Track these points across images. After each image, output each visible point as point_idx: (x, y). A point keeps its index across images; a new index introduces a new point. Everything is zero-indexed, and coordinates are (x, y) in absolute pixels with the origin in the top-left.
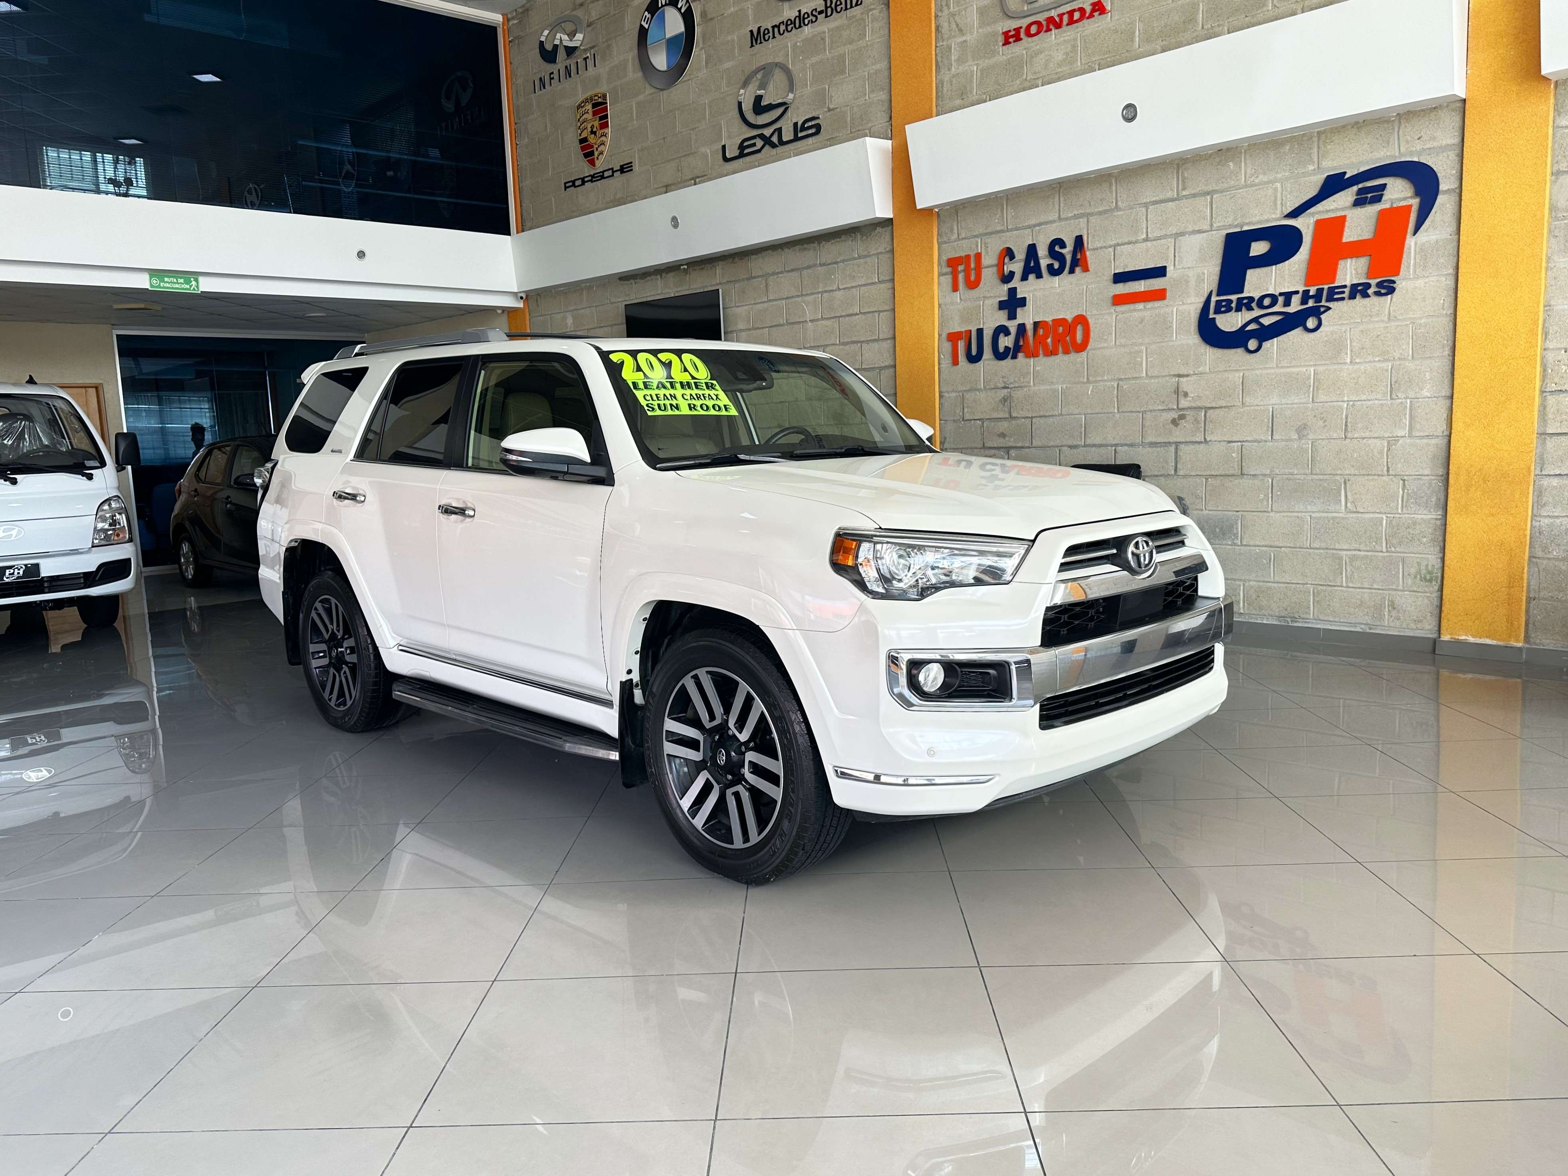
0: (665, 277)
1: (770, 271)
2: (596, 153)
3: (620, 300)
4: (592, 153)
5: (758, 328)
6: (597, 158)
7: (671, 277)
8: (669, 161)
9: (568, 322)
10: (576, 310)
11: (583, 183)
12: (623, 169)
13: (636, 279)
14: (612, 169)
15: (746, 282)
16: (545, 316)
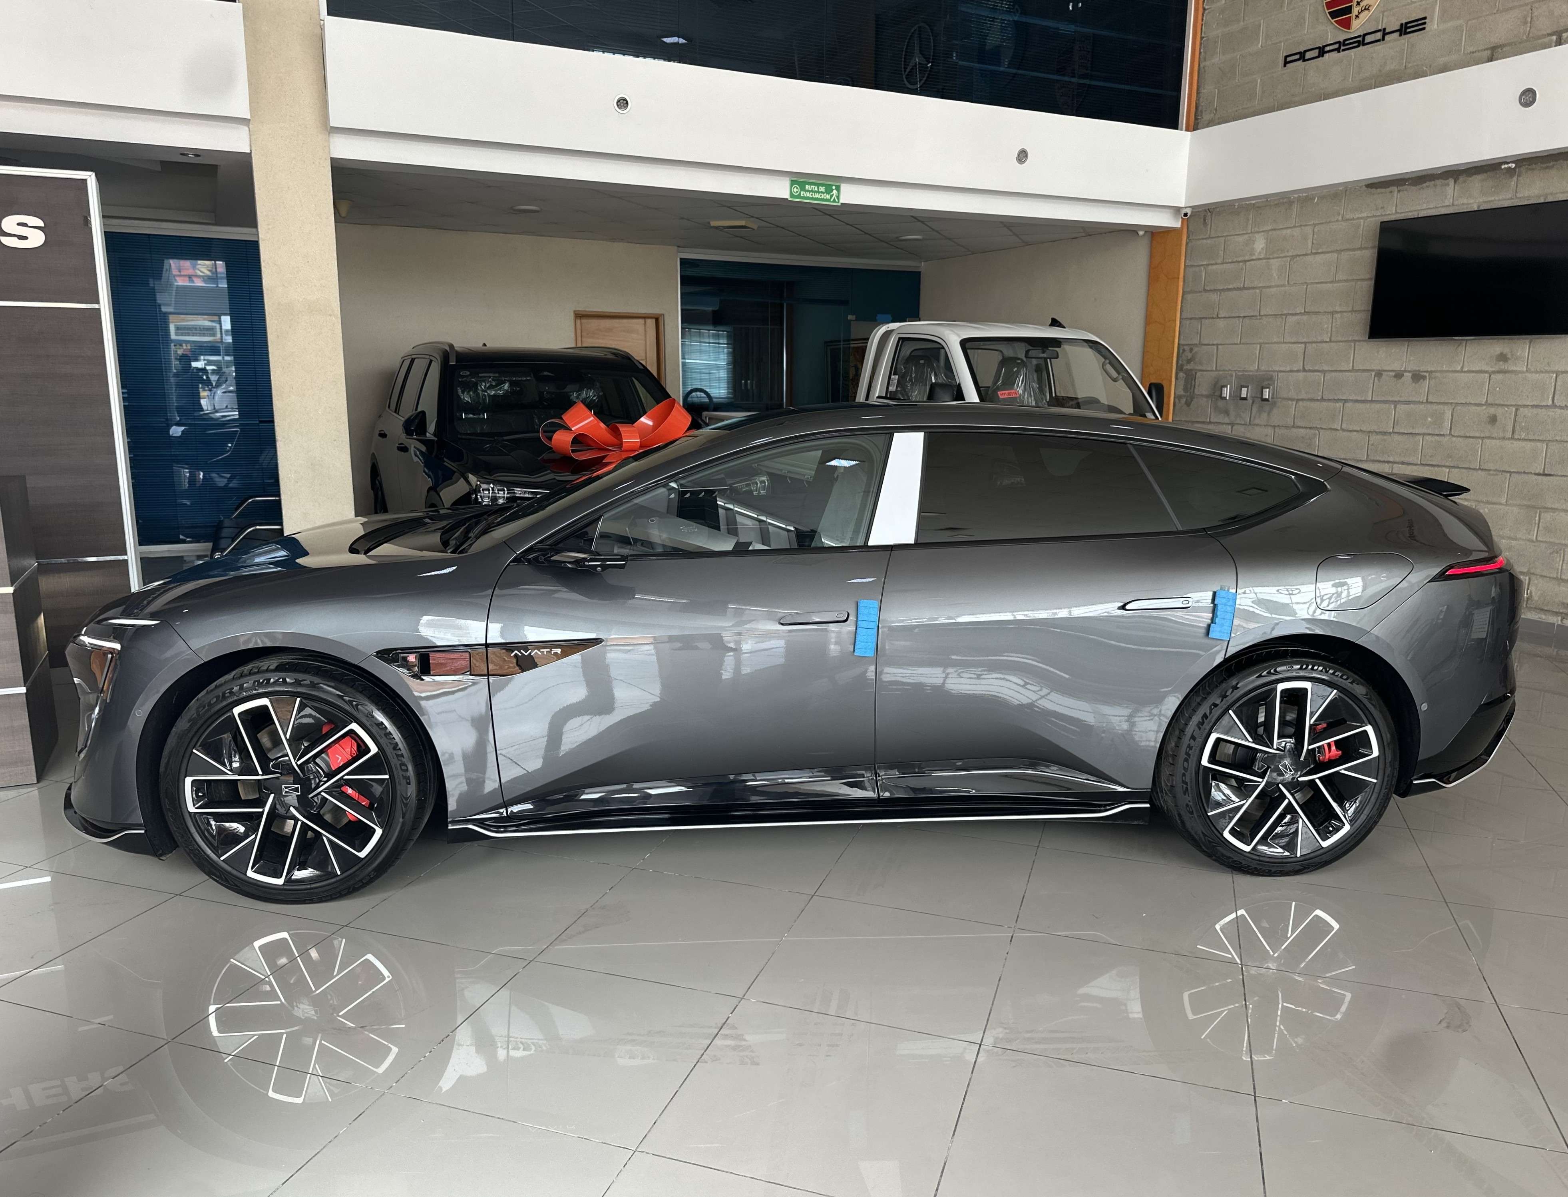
0: (1465, 182)
2: (1355, 10)
3: (1364, 215)
4: (1349, 10)
6: (1357, 16)
7: (1476, 181)
8: (1507, 10)
9: (1256, 246)
10: (1275, 230)
11: (1322, 51)
12: (1404, 29)
13: (1405, 184)
14: (1385, 29)
16: (1216, 239)
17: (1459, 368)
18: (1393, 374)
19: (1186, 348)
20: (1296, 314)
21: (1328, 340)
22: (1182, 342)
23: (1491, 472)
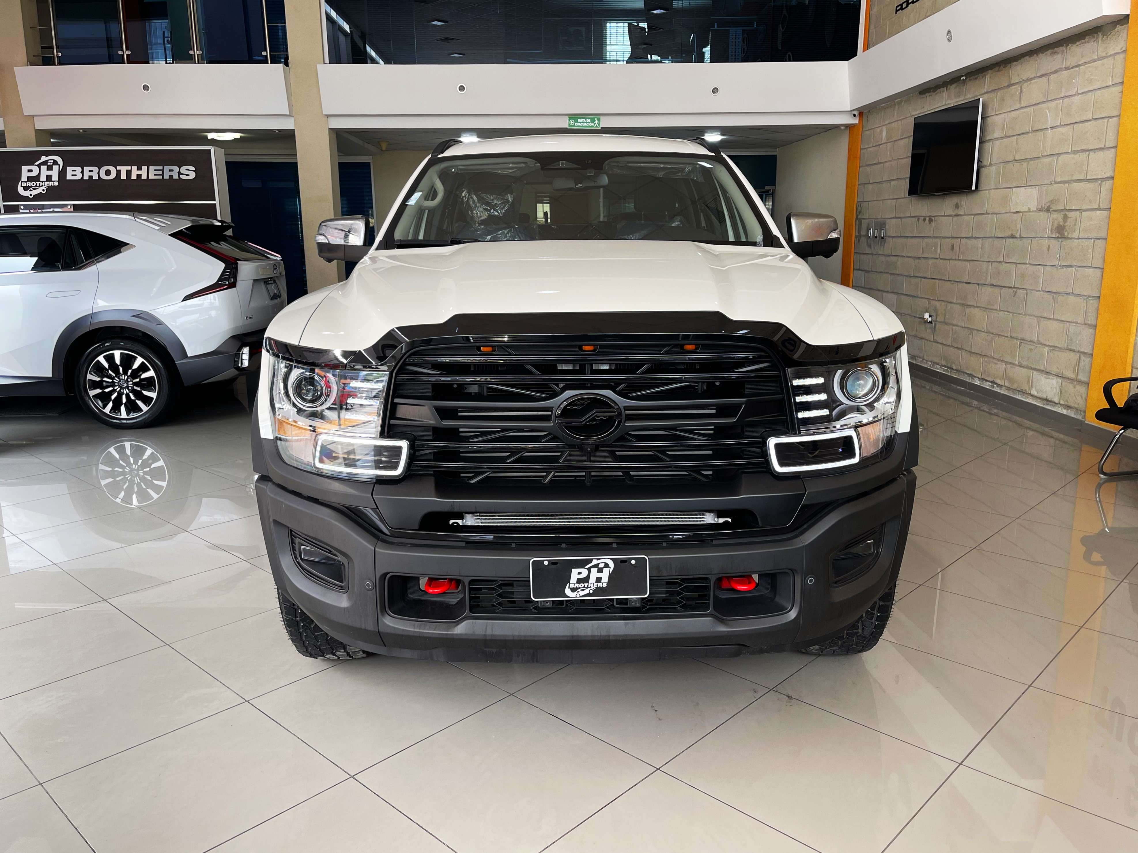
0: (949, 89)
1: (1025, 78)
5: (1009, 136)
7: (953, 88)
9: (882, 135)
10: (889, 123)
11: (908, 5)
13: (930, 92)
15: (1006, 90)
16: (870, 131)
17: (943, 214)
18: (923, 218)
19: (859, 204)
20: (894, 180)
21: (903, 197)
22: (858, 201)
23: (952, 282)
